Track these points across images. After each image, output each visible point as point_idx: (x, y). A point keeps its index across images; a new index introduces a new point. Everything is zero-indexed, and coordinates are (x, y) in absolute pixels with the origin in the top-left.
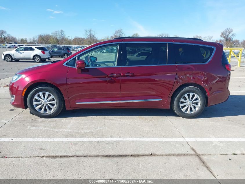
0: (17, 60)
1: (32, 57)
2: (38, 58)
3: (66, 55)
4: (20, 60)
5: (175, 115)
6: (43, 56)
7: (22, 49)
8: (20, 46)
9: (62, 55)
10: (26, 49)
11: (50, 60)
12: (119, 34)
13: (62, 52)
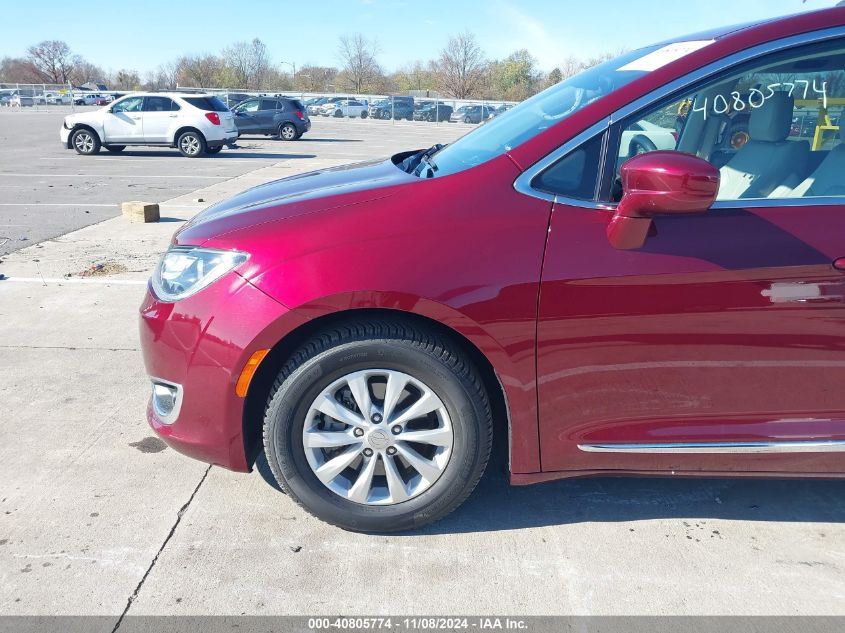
0: (116, 149)
1: (171, 139)
2: (195, 141)
3: (290, 129)
4: (128, 149)
6: (213, 133)
7: (133, 104)
8: (117, 96)
9: (276, 130)
10: (149, 105)
11: (236, 147)
12: (462, 54)
13: (276, 117)
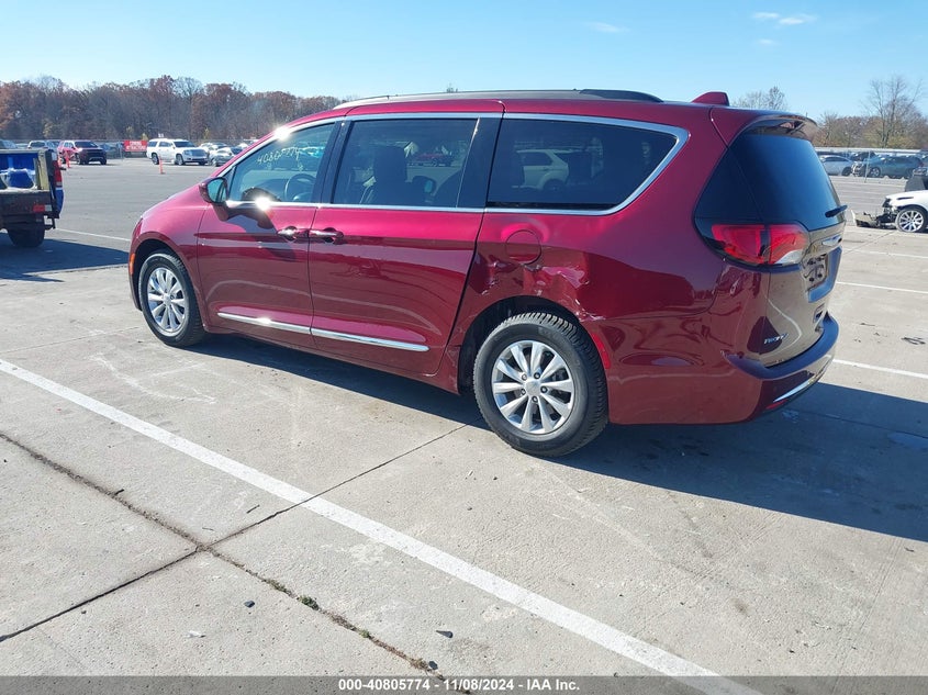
5: (478, 421)
